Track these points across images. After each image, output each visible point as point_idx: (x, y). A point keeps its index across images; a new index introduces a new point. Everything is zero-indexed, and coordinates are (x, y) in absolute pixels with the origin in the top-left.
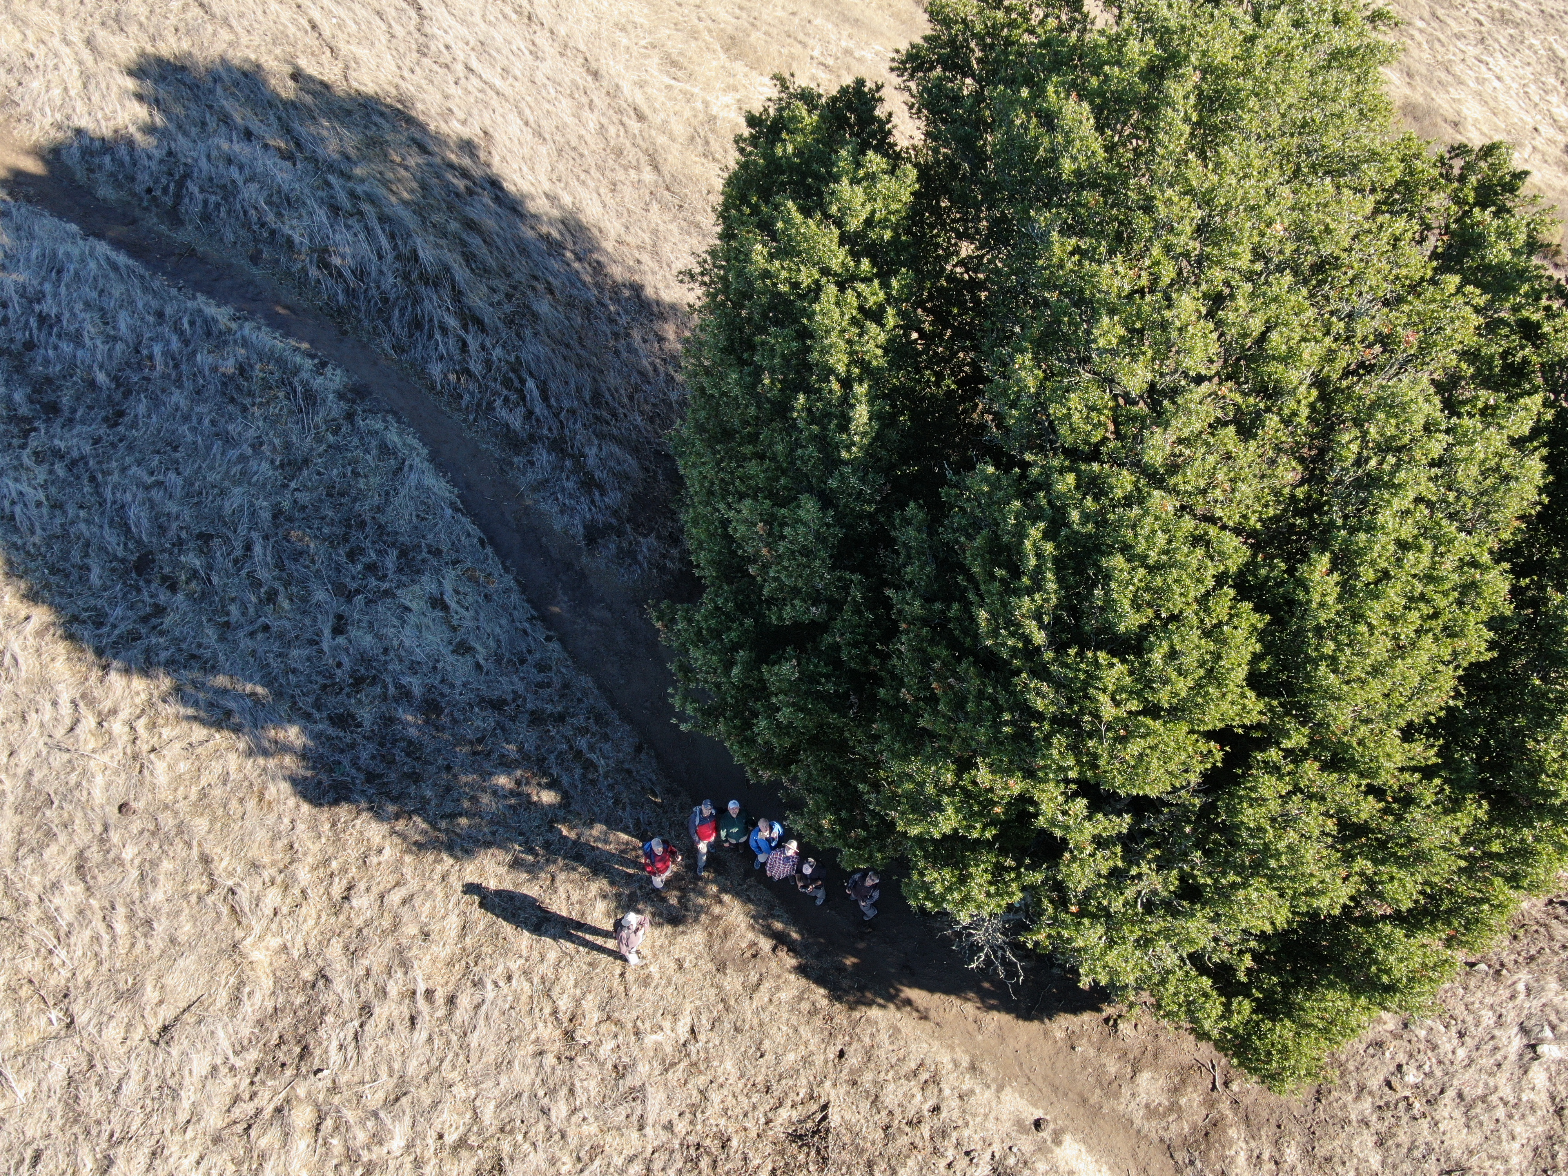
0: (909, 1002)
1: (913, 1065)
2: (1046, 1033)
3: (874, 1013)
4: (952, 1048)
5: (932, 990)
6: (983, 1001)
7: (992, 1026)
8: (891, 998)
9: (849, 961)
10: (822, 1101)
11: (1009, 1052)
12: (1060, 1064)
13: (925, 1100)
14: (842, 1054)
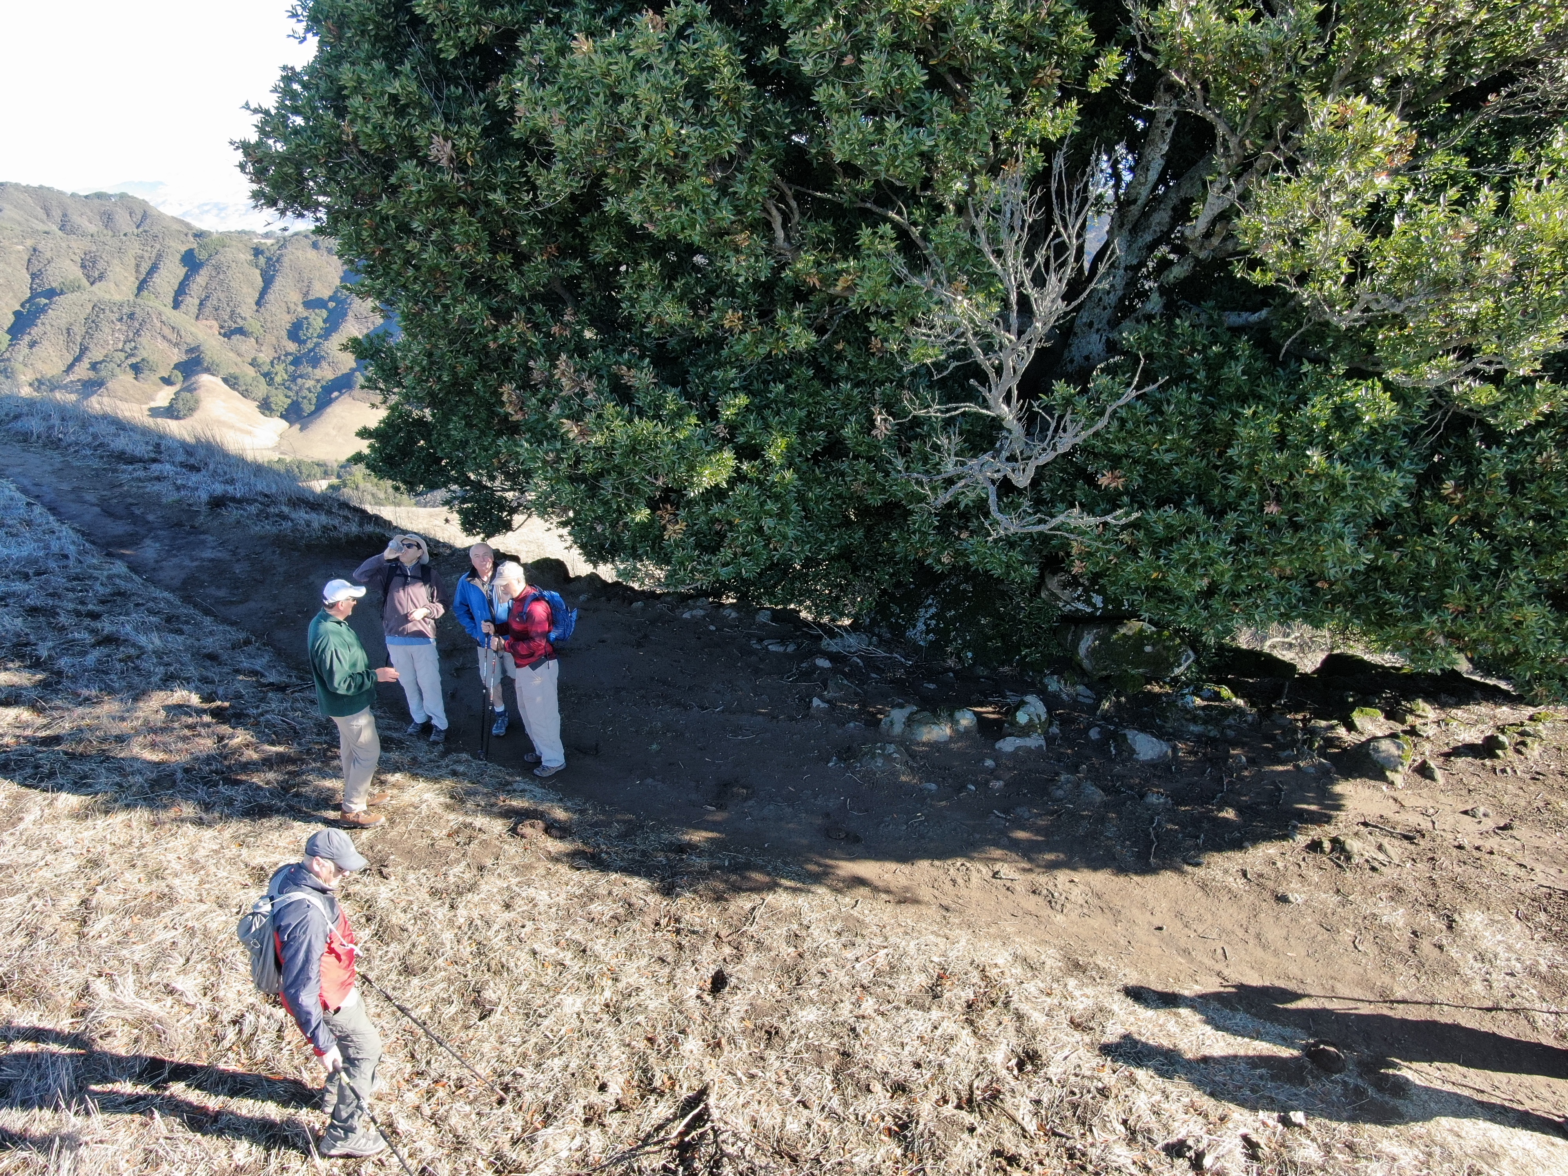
0: (859, 881)
1: (921, 980)
2: (1204, 886)
3: (781, 900)
4: (1006, 941)
5: (905, 857)
6: (1030, 860)
7: (1077, 894)
8: (817, 878)
9: (698, 837)
10: (684, 1093)
11: (1142, 933)
12: (1274, 934)
13: (984, 1039)
14: (719, 982)
